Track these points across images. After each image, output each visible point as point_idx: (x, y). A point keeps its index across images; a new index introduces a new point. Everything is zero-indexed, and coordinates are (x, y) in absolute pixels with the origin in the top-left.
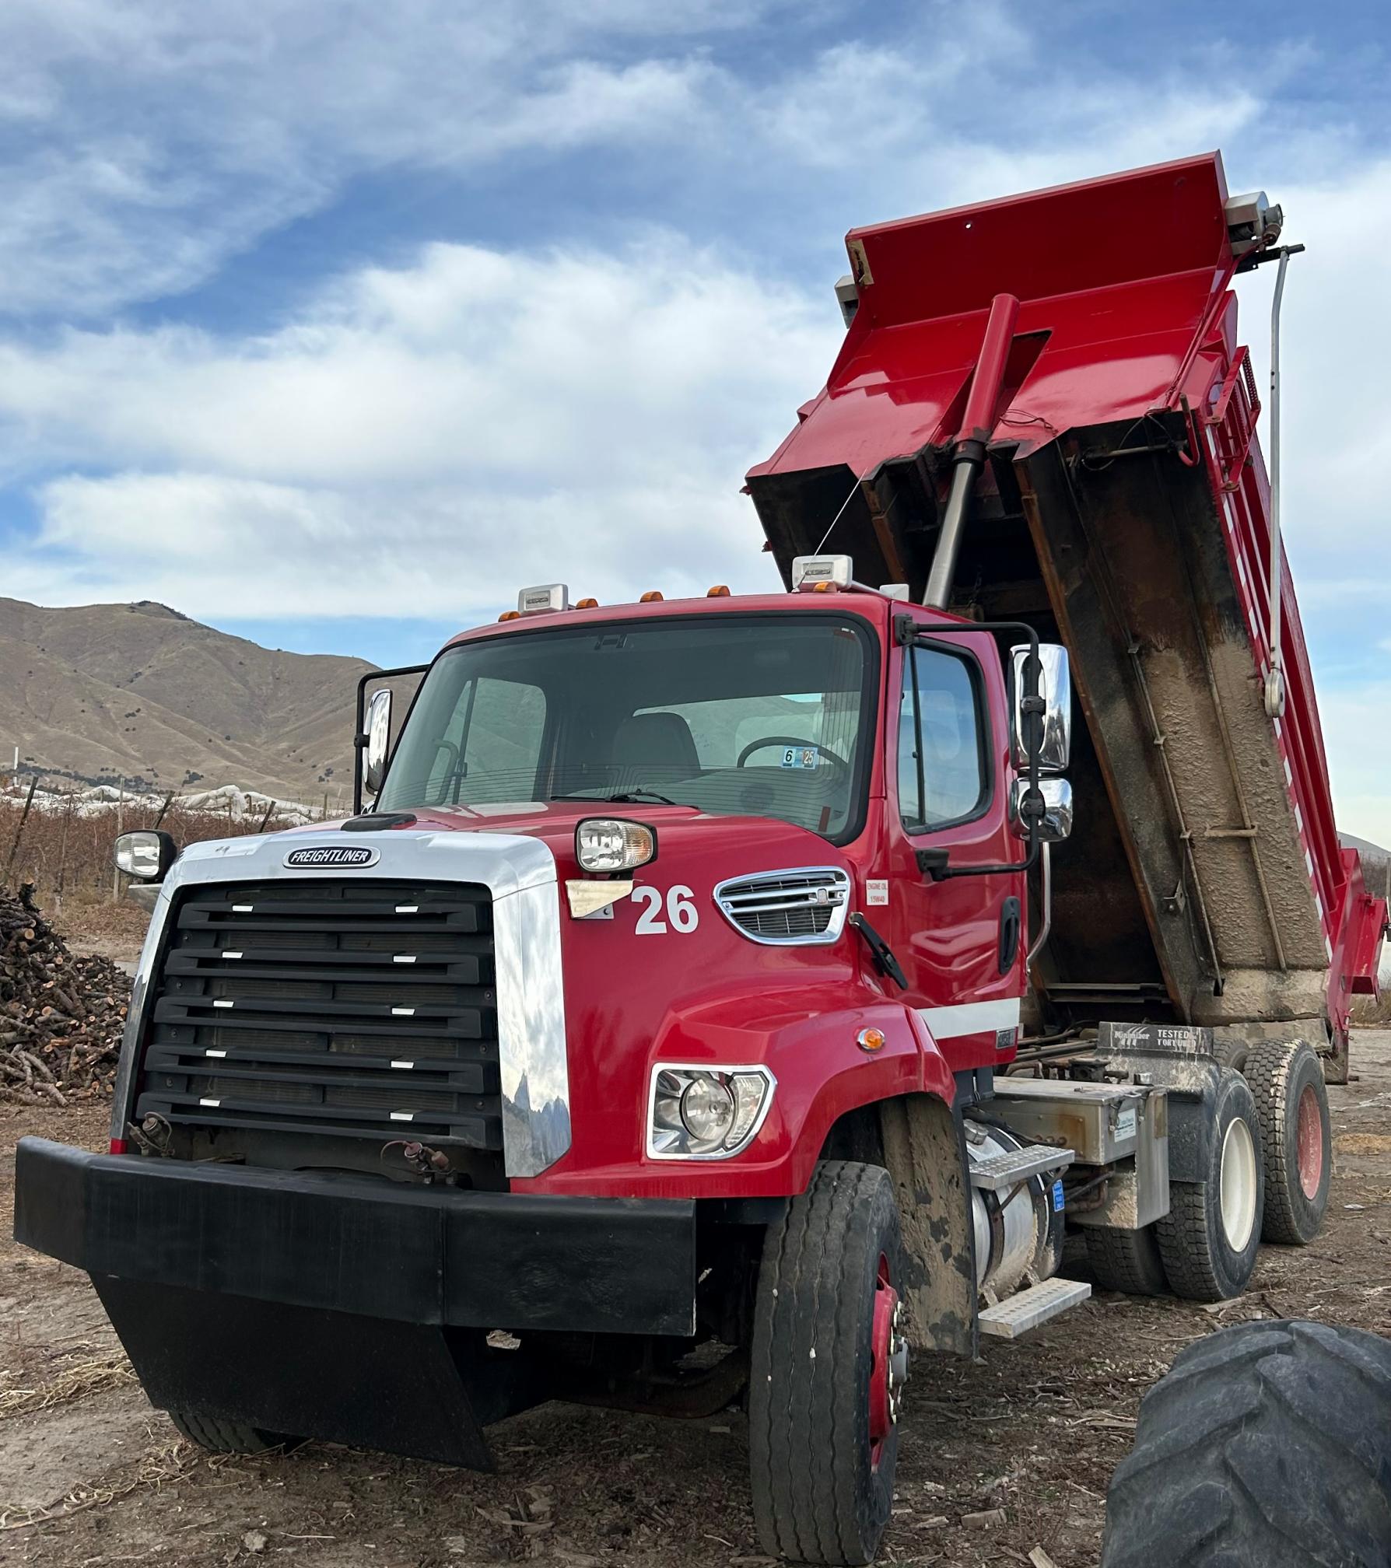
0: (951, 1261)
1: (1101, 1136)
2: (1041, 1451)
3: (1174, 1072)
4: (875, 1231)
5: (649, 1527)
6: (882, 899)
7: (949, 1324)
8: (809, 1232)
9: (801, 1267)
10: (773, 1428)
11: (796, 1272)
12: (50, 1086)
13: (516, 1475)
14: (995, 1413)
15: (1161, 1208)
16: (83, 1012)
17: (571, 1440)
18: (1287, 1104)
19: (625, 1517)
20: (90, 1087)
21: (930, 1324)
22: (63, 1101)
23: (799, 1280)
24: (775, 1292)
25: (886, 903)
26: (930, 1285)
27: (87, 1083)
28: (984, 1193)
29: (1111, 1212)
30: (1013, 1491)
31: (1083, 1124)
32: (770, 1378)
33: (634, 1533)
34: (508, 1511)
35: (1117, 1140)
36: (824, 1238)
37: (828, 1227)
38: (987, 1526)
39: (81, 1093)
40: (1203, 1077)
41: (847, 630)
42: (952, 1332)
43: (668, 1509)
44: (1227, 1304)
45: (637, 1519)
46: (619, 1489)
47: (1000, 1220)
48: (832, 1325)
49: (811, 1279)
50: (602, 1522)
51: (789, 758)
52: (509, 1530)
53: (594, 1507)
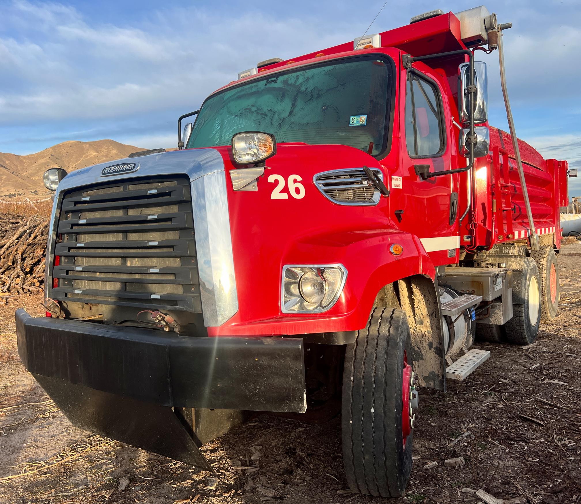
0: (433, 349)
1: (490, 289)
2: (473, 422)
3: (510, 262)
4: (401, 344)
5: (301, 469)
6: (399, 186)
7: (432, 376)
8: (368, 347)
9: (364, 365)
10: (354, 446)
11: (362, 368)
13: (248, 440)
14: (449, 400)
15: (510, 316)
17: (274, 419)
18: (547, 272)
19: (291, 464)
21: (423, 376)
23: (364, 372)
24: (352, 378)
25: (401, 188)
26: (423, 360)
28: (445, 317)
29: (491, 318)
30: (464, 445)
31: (482, 285)
32: (351, 422)
33: (294, 474)
34: (241, 460)
35: (496, 290)
36: (376, 350)
37: (378, 344)
38: (456, 467)
40: (522, 264)
41: (380, 61)
42: (434, 380)
43: (311, 459)
44: (530, 346)
45: (296, 465)
46: (290, 448)
47: (453, 328)
48: (382, 396)
49: (370, 372)
50: (280, 467)
51: (353, 121)
52: (239, 472)
53: (278, 458)
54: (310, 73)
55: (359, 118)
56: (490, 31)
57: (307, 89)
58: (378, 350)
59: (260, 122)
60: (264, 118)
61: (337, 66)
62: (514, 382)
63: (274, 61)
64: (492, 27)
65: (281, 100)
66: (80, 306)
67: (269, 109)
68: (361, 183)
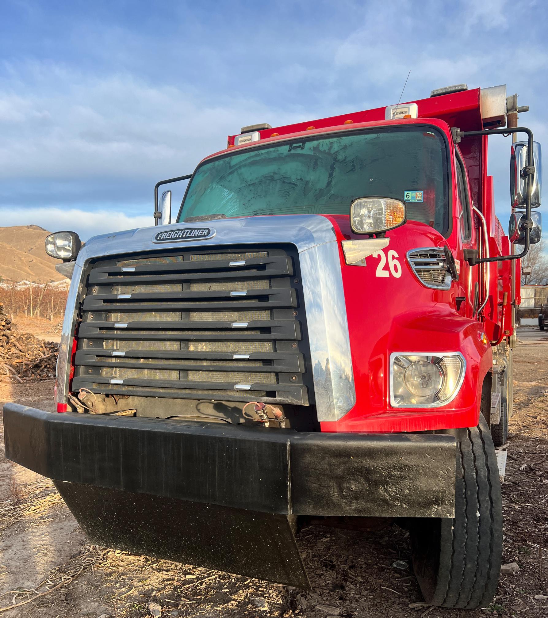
5: (352, 583)
6: (458, 270)
9: (463, 465)
10: (455, 554)
12: (16, 376)
16: (26, 350)
19: (337, 578)
20: (31, 376)
22: (22, 381)
23: (464, 473)
27: (30, 375)
32: (453, 528)
33: (347, 588)
38: (514, 573)
39: (28, 378)
41: (430, 133)
43: (355, 571)
44: (505, 446)
45: (343, 579)
46: (325, 560)
48: (488, 498)
49: (471, 472)
50: (327, 582)
51: (408, 197)
52: (281, 589)
53: (319, 572)
54: (347, 140)
55: (414, 194)
56: (510, 113)
57: (346, 158)
58: (474, 448)
59: (288, 192)
60: (294, 188)
61: (381, 135)
62: (516, 484)
63: (262, 127)
64: (514, 108)
65: (314, 168)
66: (100, 400)
67: (299, 178)
68: (438, 264)
